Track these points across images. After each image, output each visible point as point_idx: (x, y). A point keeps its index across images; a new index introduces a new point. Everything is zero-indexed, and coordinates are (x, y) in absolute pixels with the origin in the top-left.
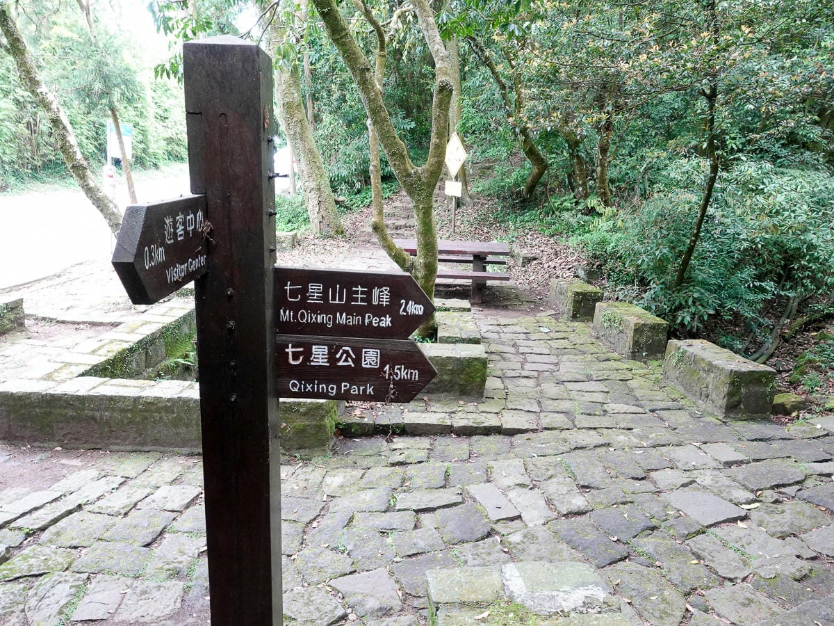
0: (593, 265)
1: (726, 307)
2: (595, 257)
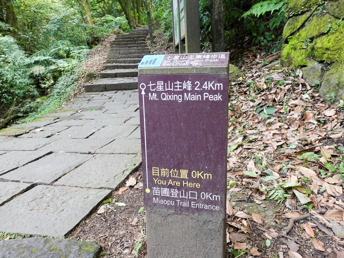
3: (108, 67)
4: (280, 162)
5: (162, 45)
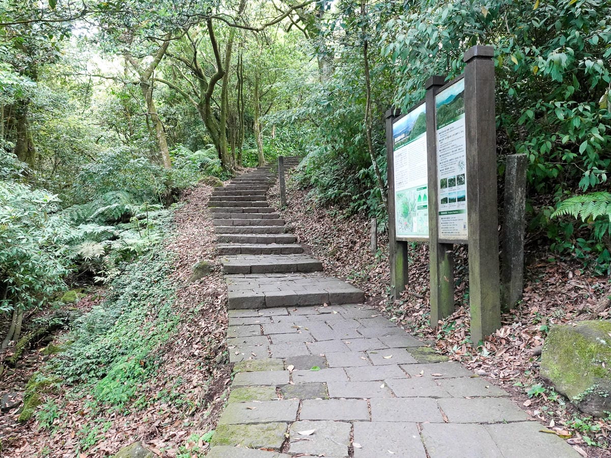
3: (225, 251)
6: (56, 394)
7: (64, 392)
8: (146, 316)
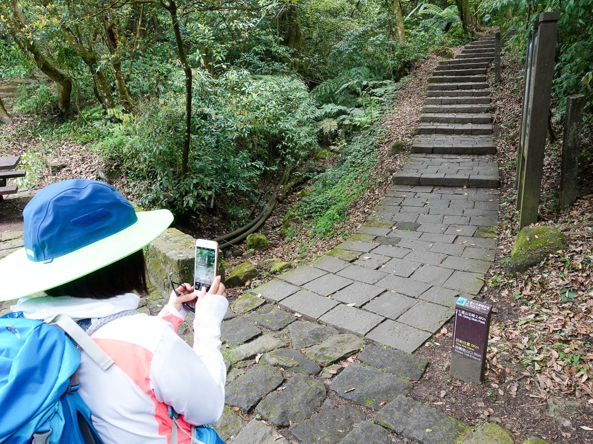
0: (112, 166)
1: (228, 185)
2: (112, 159)
3: (422, 131)
4: (544, 343)
5: (513, 92)
6: (298, 223)
7: (302, 222)
8: (356, 179)
